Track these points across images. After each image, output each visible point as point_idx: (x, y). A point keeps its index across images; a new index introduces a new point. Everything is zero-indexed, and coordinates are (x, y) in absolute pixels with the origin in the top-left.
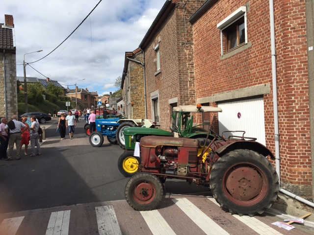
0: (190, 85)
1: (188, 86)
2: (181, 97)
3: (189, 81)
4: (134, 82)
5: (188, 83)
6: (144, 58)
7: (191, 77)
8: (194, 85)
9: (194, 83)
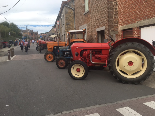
0: (115, 17)
1: (114, 18)
2: (109, 25)
3: (114, 15)
4: (68, 20)
5: (114, 16)
6: (74, 5)
7: (115, 12)
8: (117, 18)
9: (117, 16)
